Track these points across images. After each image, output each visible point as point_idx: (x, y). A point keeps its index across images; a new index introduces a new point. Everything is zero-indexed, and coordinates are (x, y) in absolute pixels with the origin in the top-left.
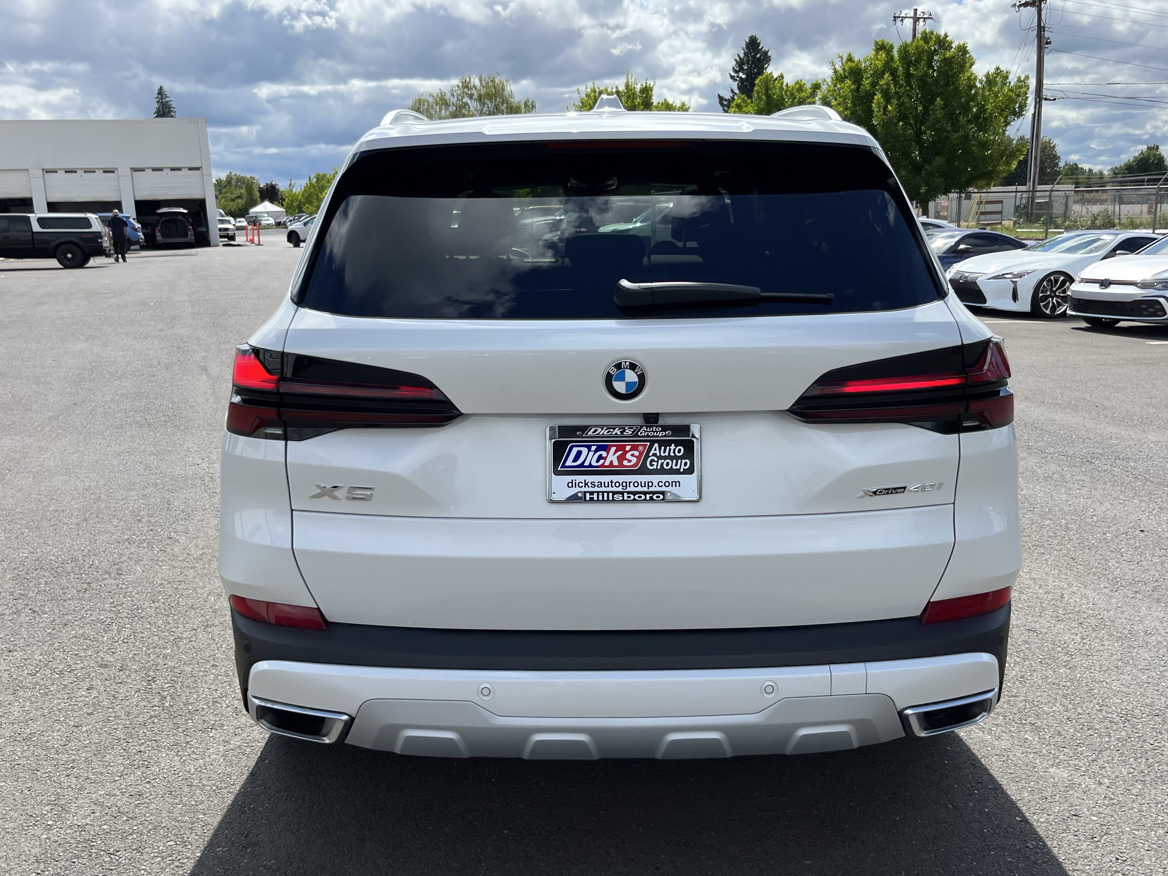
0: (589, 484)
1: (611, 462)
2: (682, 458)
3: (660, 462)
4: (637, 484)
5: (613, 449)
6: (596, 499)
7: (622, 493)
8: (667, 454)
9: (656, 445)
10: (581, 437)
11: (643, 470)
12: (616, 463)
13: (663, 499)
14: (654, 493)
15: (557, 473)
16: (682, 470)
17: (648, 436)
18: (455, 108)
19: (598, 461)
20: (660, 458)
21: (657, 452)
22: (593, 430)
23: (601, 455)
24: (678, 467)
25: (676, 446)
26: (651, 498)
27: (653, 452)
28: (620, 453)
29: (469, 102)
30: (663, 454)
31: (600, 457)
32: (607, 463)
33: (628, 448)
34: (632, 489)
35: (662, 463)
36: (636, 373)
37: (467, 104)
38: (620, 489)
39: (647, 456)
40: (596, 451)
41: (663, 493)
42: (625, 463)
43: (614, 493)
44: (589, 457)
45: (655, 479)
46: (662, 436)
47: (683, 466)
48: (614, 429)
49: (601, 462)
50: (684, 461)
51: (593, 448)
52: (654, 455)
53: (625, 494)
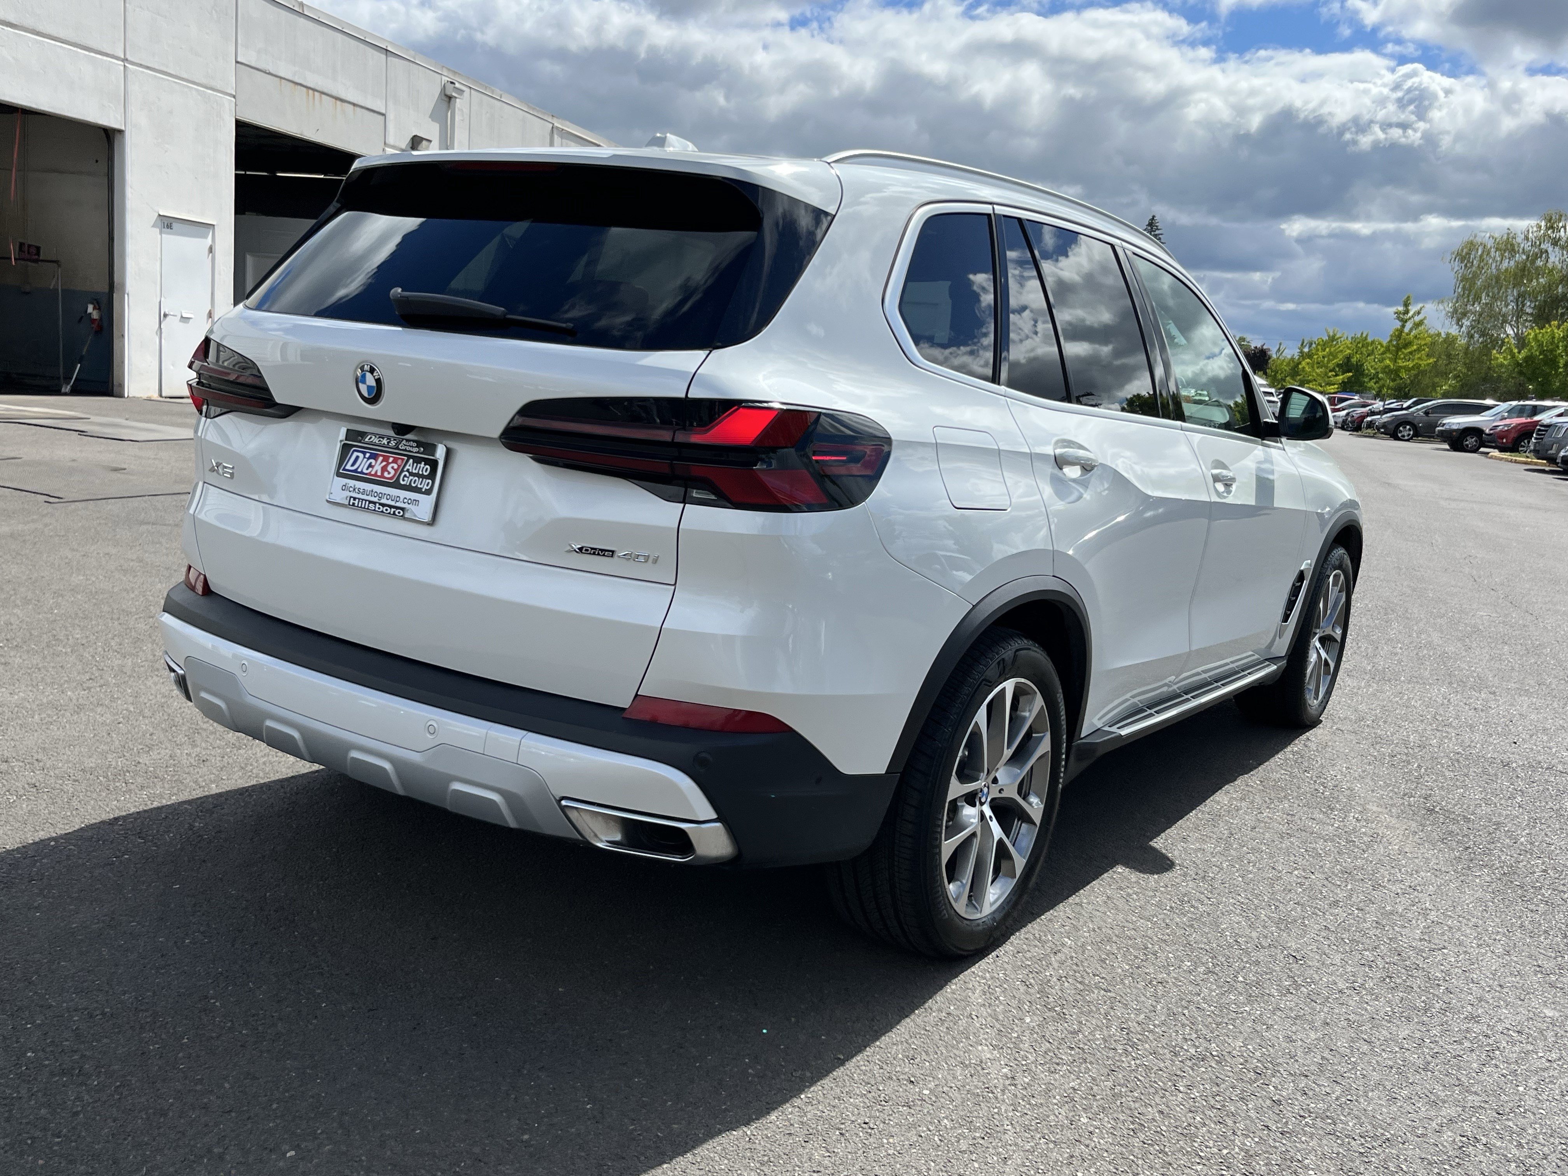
0: (357, 490)
1: (376, 472)
2: (427, 477)
3: (411, 478)
4: (389, 496)
5: (381, 458)
6: (356, 505)
7: (375, 503)
8: (416, 472)
9: (411, 461)
10: (360, 442)
11: (396, 485)
12: (379, 473)
13: (402, 516)
14: (397, 508)
15: (339, 474)
16: (423, 490)
17: (405, 450)
18: (1524, 257)
19: (367, 469)
20: (411, 474)
21: (410, 468)
22: (369, 437)
23: (371, 463)
24: (421, 486)
25: (425, 464)
26: (394, 514)
27: (407, 467)
28: (384, 463)
29: (1550, 250)
30: (414, 471)
31: (370, 466)
32: (373, 473)
33: (391, 460)
34: (384, 501)
35: (411, 480)
36: (374, 377)
37: (1546, 251)
38: (376, 500)
39: (402, 471)
40: (368, 459)
41: (403, 509)
42: (386, 474)
43: (370, 502)
44: (363, 464)
45: (403, 494)
46: (416, 452)
47: (425, 486)
48: (383, 438)
49: (370, 469)
50: (428, 481)
51: (368, 455)
52: (408, 471)
53: (377, 504)
